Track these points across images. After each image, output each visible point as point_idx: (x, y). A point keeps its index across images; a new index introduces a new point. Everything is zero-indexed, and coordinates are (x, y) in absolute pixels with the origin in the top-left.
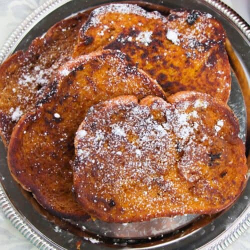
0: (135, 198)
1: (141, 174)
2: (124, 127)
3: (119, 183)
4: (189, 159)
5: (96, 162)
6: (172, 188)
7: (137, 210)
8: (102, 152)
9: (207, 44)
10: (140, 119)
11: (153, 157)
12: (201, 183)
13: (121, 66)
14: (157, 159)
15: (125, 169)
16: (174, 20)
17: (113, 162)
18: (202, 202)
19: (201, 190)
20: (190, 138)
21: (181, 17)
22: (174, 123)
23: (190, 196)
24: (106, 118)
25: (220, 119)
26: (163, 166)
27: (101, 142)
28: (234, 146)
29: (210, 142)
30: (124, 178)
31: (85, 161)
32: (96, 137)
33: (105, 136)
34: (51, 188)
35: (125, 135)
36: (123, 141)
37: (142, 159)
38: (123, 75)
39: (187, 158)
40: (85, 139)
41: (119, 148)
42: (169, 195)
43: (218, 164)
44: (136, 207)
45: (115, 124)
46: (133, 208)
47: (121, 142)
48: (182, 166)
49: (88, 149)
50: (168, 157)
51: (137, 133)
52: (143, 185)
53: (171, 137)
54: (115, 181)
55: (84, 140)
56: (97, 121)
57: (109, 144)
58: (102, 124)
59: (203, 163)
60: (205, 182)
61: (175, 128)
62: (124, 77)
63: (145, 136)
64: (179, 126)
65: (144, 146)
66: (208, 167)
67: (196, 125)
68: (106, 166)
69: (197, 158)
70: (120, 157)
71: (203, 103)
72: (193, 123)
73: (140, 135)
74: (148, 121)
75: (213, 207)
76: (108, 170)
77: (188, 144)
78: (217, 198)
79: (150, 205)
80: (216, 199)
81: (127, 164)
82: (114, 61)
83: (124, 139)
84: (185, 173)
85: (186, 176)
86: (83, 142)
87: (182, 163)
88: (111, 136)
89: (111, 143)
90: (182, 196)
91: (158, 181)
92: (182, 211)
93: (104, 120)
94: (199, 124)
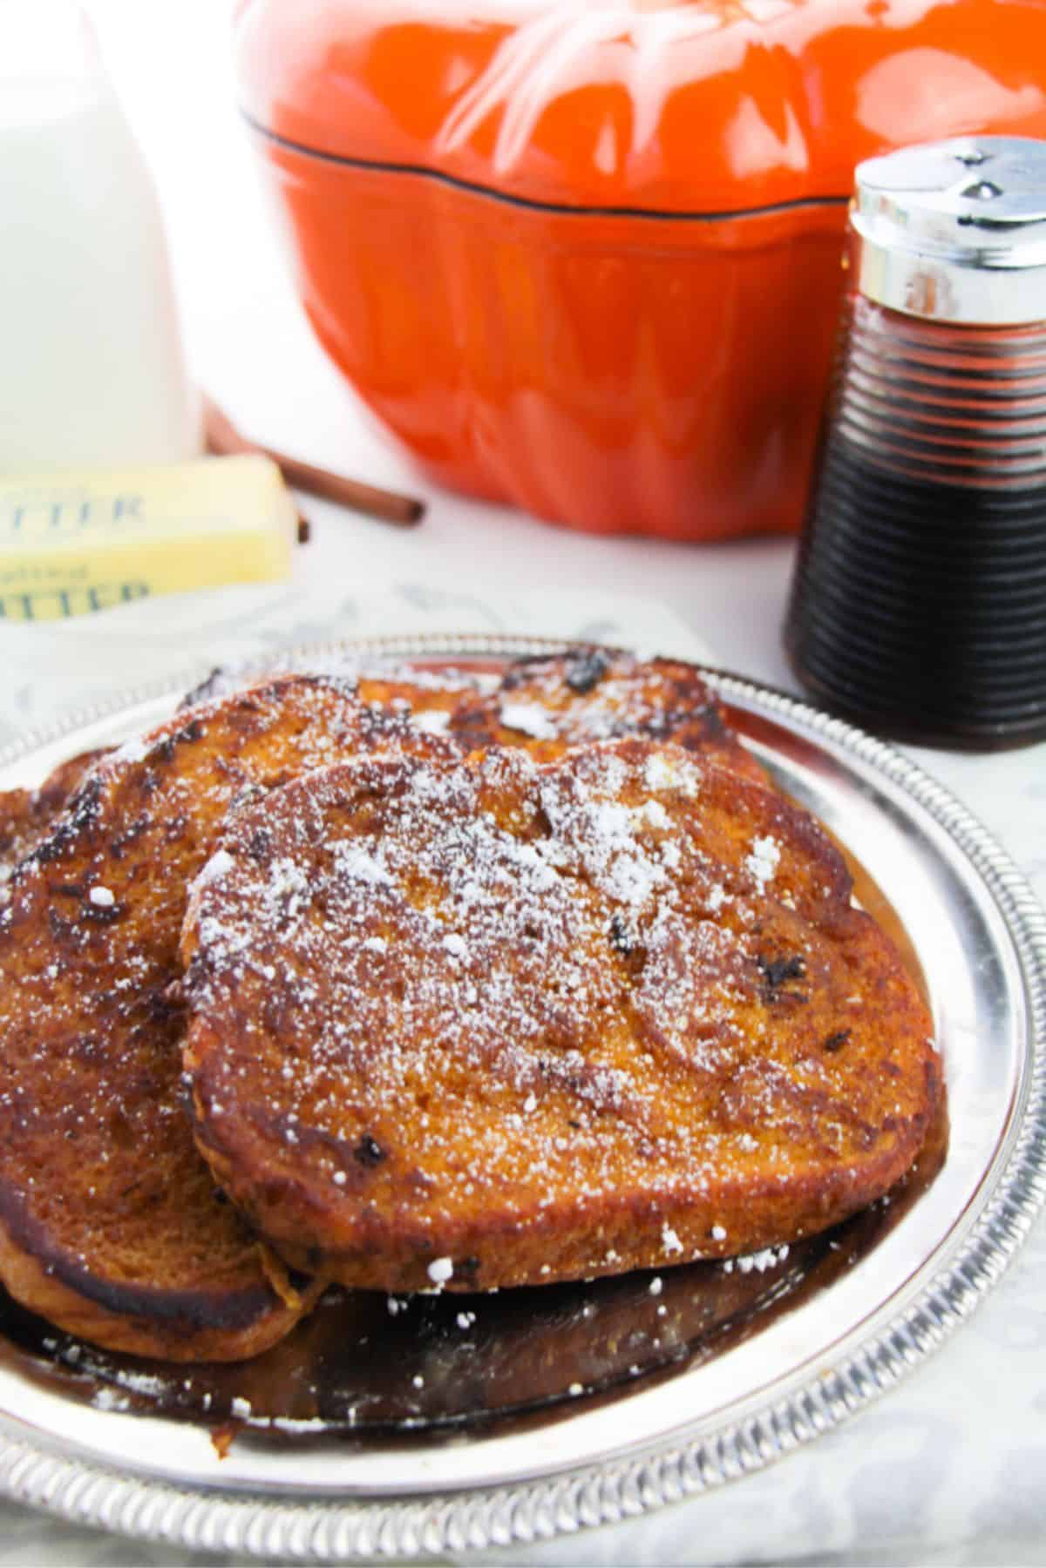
0: (470, 1132)
1: (479, 1031)
2: (381, 849)
3: (390, 1065)
4: (672, 975)
5: (281, 974)
6: (631, 1096)
7: (489, 1182)
8: (303, 937)
9: (657, 723)
10: (443, 825)
11: (520, 964)
12: (753, 1076)
13: (345, 713)
14: (540, 975)
15: (407, 1005)
16: (522, 684)
17: (355, 977)
18: (774, 1148)
19: (759, 1098)
20: (656, 902)
21: (548, 676)
22: (581, 838)
23: (715, 1132)
24: (308, 816)
25: (763, 837)
26: (567, 1002)
27: (295, 901)
28: (851, 944)
29: (745, 915)
30: (409, 1045)
31: (235, 964)
32: (274, 884)
33: (309, 878)
34: (76, 1184)
35: (391, 880)
36: (383, 898)
37: (477, 972)
38: (356, 741)
39: (665, 970)
40: (229, 886)
41: (371, 926)
42: (621, 1124)
43: (800, 999)
44: (481, 1170)
45: (346, 842)
46: (467, 1172)
47: (378, 905)
48: (651, 1002)
49: (244, 923)
50: (584, 967)
51: (439, 874)
52: (498, 1087)
53: (579, 895)
54: (370, 1053)
55: (224, 887)
56: (272, 824)
57: (331, 912)
58: (294, 839)
59: (738, 996)
60: (765, 1068)
61: (588, 857)
62: (363, 747)
63: (471, 880)
64: (604, 849)
65: (476, 923)
66: (759, 1005)
67: (672, 854)
68: (324, 993)
69: (707, 969)
70: (380, 960)
71: (677, 770)
72: (659, 850)
73: (454, 877)
74: (477, 828)
75: (831, 1164)
76: (335, 1008)
77: (656, 922)
78: (839, 1126)
79: (543, 1165)
80: (834, 1132)
81: (415, 990)
82: (316, 701)
83: (388, 894)
84: (667, 1030)
85: (676, 1043)
86: (222, 894)
87: (648, 986)
88: (333, 884)
89: (336, 908)
90: (683, 1132)
91: (562, 1072)
92: (697, 1182)
93: (299, 824)
94: (683, 847)
